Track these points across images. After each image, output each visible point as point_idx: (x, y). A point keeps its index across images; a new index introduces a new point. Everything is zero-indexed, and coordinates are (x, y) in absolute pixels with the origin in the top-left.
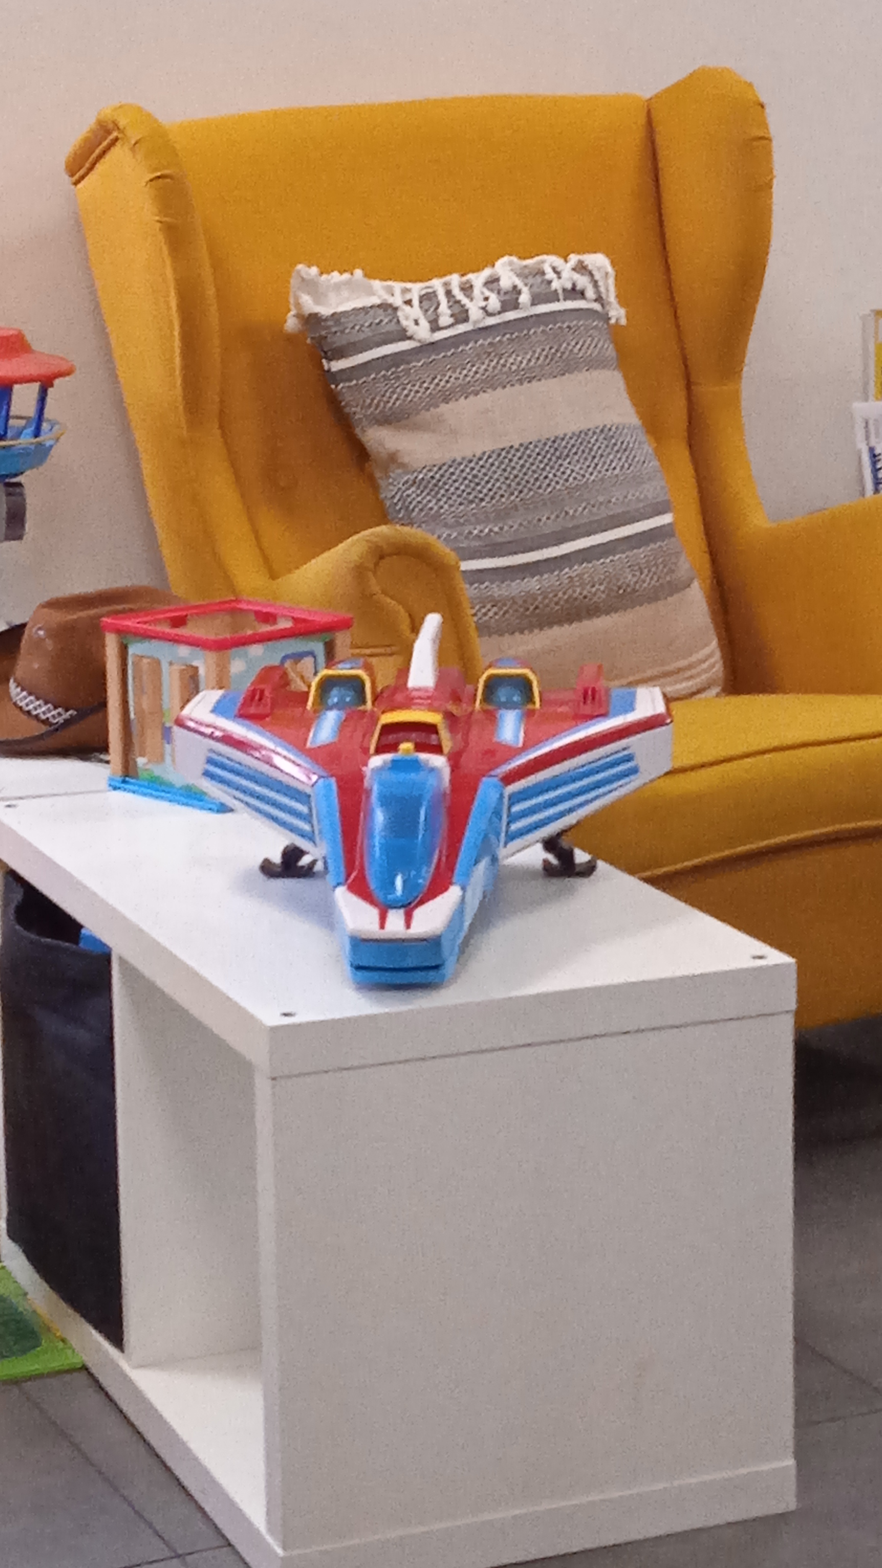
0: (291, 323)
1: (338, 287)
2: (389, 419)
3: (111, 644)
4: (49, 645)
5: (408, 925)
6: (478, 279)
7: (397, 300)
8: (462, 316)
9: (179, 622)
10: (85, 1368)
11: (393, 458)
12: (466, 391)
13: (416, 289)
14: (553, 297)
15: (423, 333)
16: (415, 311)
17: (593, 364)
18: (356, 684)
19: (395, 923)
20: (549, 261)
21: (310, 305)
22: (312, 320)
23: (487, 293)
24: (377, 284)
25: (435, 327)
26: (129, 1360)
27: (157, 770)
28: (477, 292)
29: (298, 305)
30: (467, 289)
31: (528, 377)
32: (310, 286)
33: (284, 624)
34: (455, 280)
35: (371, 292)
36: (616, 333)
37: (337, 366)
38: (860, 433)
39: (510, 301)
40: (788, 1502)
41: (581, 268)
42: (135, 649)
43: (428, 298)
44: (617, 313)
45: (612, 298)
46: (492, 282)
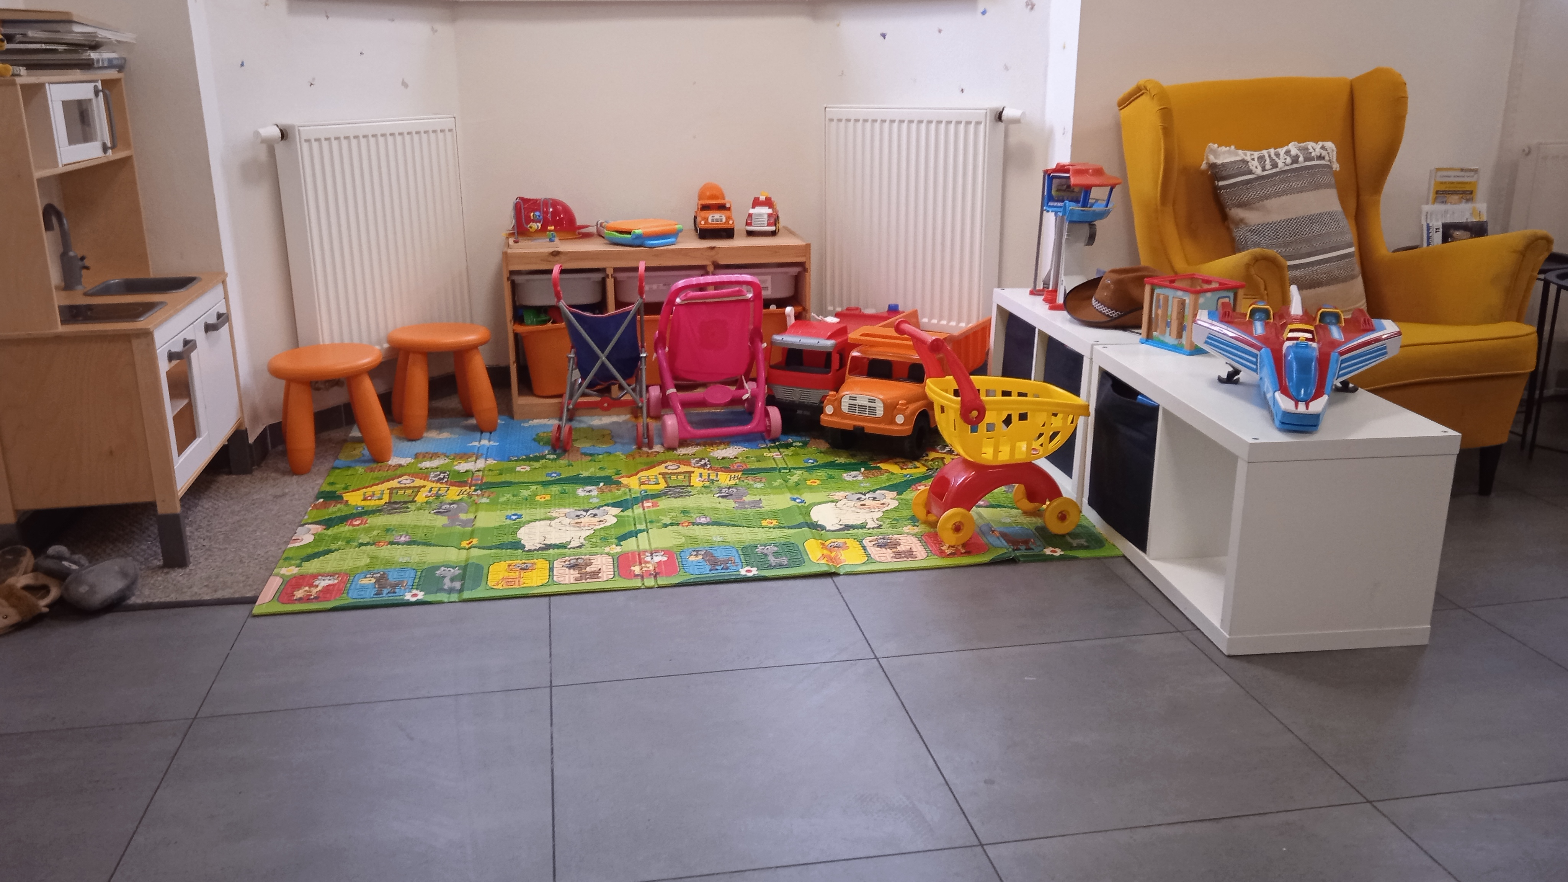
0: (1204, 166)
1: (1224, 153)
2: (1244, 205)
3: (1148, 289)
4: (1112, 287)
5: (1307, 408)
6: (1282, 151)
7: (1248, 158)
8: (1275, 165)
9: (1173, 281)
10: (1124, 556)
11: (1242, 221)
12: (1277, 195)
13: (1256, 154)
14: (1312, 159)
15: (1259, 171)
16: (1256, 163)
17: (1328, 186)
18: (1266, 312)
19: (1302, 408)
20: (1310, 145)
21: (1212, 159)
22: (1213, 166)
23: (1286, 157)
24: (1240, 152)
25: (1264, 169)
26: (1148, 556)
27: (1162, 338)
28: (1281, 156)
29: (1208, 159)
30: (1278, 155)
31: (1301, 190)
32: (1214, 152)
33: (1214, 285)
34: (1272, 151)
35: (1237, 155)
36: (1335, 174)
37: (1221, 183)
38: (1423, 218)
39: (1295, 160)
40: (1425, 641)
41: (1323, 148)
42: (1157, 291)
43: (1261, 159)
44: (1336, 166)
45: (1335, 160)
46: (1288, 152)
